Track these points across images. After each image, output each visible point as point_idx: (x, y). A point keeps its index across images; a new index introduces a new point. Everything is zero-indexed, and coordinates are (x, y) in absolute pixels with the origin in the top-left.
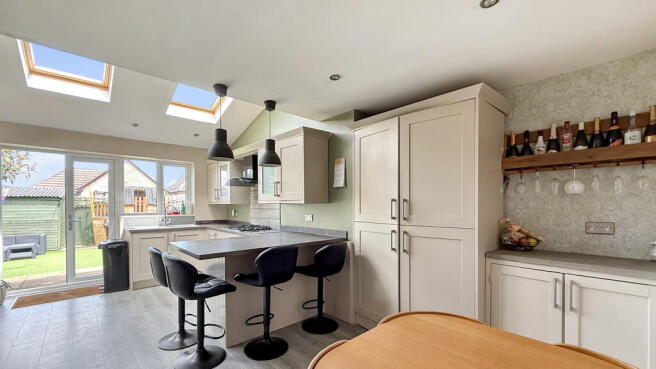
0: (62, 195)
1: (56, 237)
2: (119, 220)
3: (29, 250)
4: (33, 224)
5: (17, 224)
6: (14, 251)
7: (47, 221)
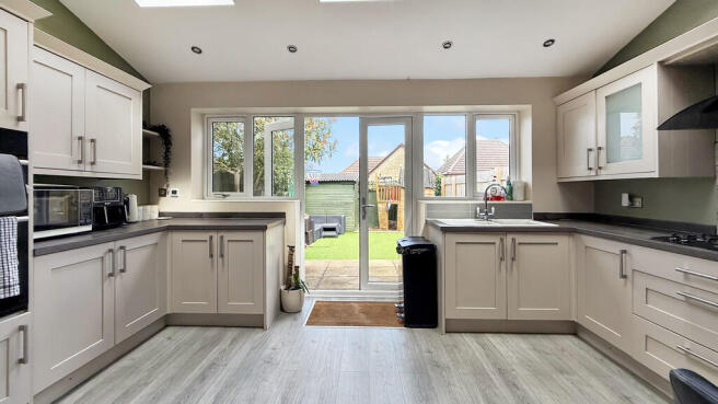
0: (356, 178)
1: (351, 220)
2: (417, 204)
3: (333, 229)
4: (337, 206)
5: (327, 205)
6: (326, 229)
7: (347, 203)
